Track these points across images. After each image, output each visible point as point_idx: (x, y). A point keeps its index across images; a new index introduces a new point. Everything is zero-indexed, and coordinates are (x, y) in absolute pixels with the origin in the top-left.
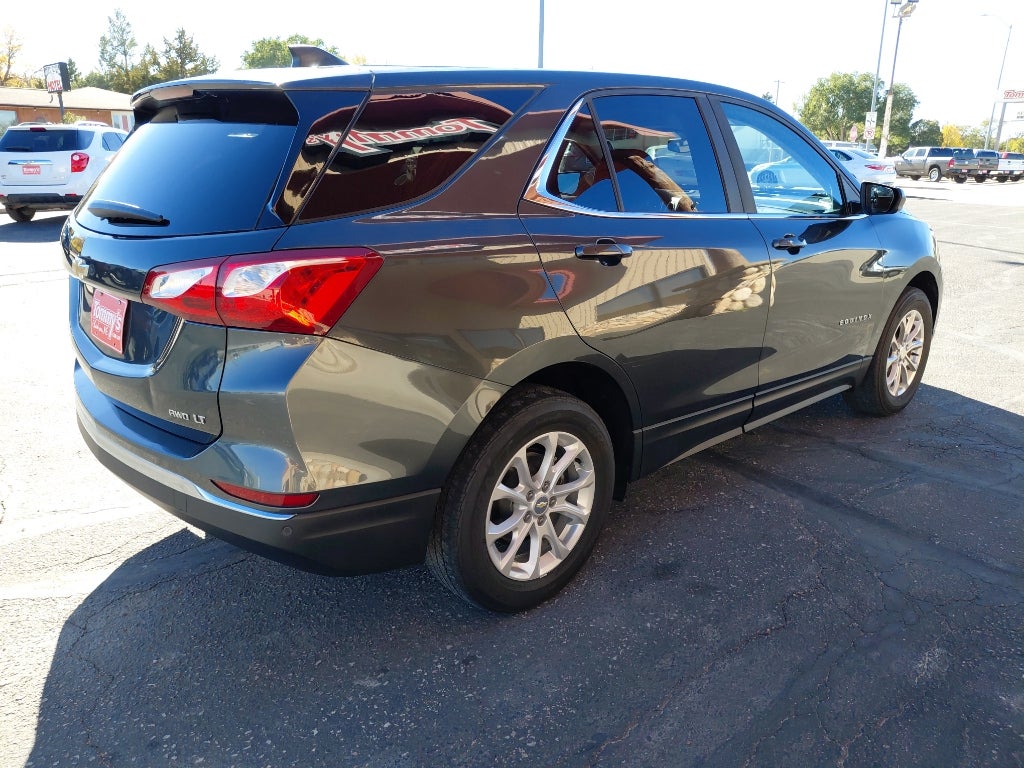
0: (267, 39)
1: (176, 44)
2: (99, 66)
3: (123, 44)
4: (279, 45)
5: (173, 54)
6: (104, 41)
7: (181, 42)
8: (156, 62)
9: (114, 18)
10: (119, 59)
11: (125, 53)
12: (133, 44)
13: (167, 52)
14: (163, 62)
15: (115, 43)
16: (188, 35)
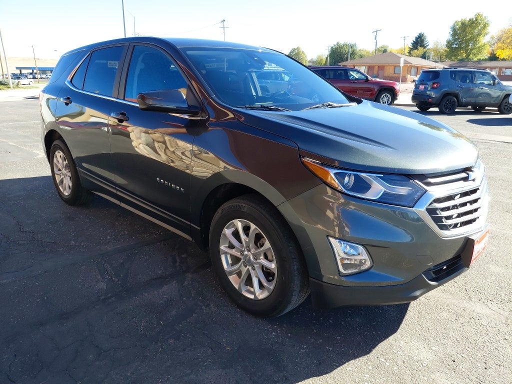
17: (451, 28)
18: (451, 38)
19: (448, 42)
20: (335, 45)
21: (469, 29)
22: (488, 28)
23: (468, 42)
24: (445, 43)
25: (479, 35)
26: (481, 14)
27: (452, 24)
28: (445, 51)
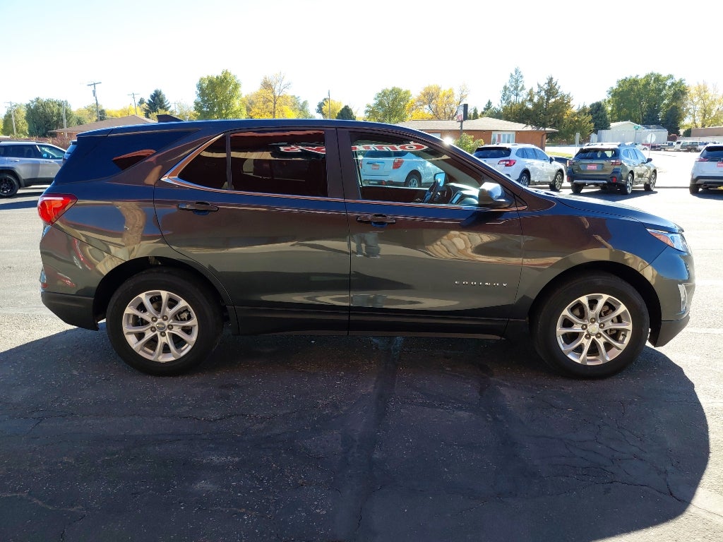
0: (628, 77)
1: (546, 87)
2: (500, 103)
3: (516, 88)
4: (637, 81)
5: (543, 93)
6: (505, 88)
7: (549, 86)
8: (531, 100)
9: (514, 74)
10: (513, 98)
11: (517, 95)
12: (523, 88)
13: (538, 92)
14: (536, 99)
15: (512, 89)
16: (554, 81)
17: (198, 86)
18: (199, 100)
19: (197, 104)
20: (32, 102)
21: (218, 89)
22: (240, 89)
23: (220, 105)
24: (193, 105)
25: (232, 97)
26: (229, 71)
27: (197, 82)
28: (195, 115)
